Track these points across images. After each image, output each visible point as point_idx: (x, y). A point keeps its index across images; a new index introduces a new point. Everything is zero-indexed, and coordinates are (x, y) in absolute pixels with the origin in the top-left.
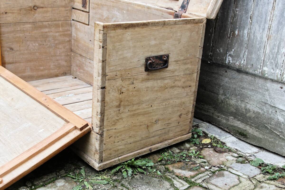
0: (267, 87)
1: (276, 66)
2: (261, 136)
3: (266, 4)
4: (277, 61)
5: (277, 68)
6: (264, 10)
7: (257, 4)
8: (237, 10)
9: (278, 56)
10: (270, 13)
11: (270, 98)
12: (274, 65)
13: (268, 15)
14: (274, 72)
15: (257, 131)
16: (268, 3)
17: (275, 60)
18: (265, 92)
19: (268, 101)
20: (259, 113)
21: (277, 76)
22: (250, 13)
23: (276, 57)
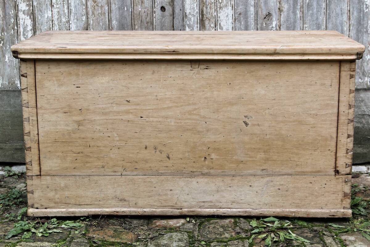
0: (362, 98)
1: (363, 75)
2: (365, 151)
3: (340, 15)
4: (364, 70)
5: (365, 76)
6: (338, 21)
7: (329, 16)
8: (306, 26)
9: (363, 64)
10: (346, 23)
11: (367, 108)
12: (361, 74)
13: (343, 25)
14: (363, 81)
15: (359, 147)
16: (342, 14)
17: (361, 69)
18: (360, 104)
19: (365, 112)
20: (359, 127)
21: (367, 84)
22: (323, 27)
23: (362, 65)
